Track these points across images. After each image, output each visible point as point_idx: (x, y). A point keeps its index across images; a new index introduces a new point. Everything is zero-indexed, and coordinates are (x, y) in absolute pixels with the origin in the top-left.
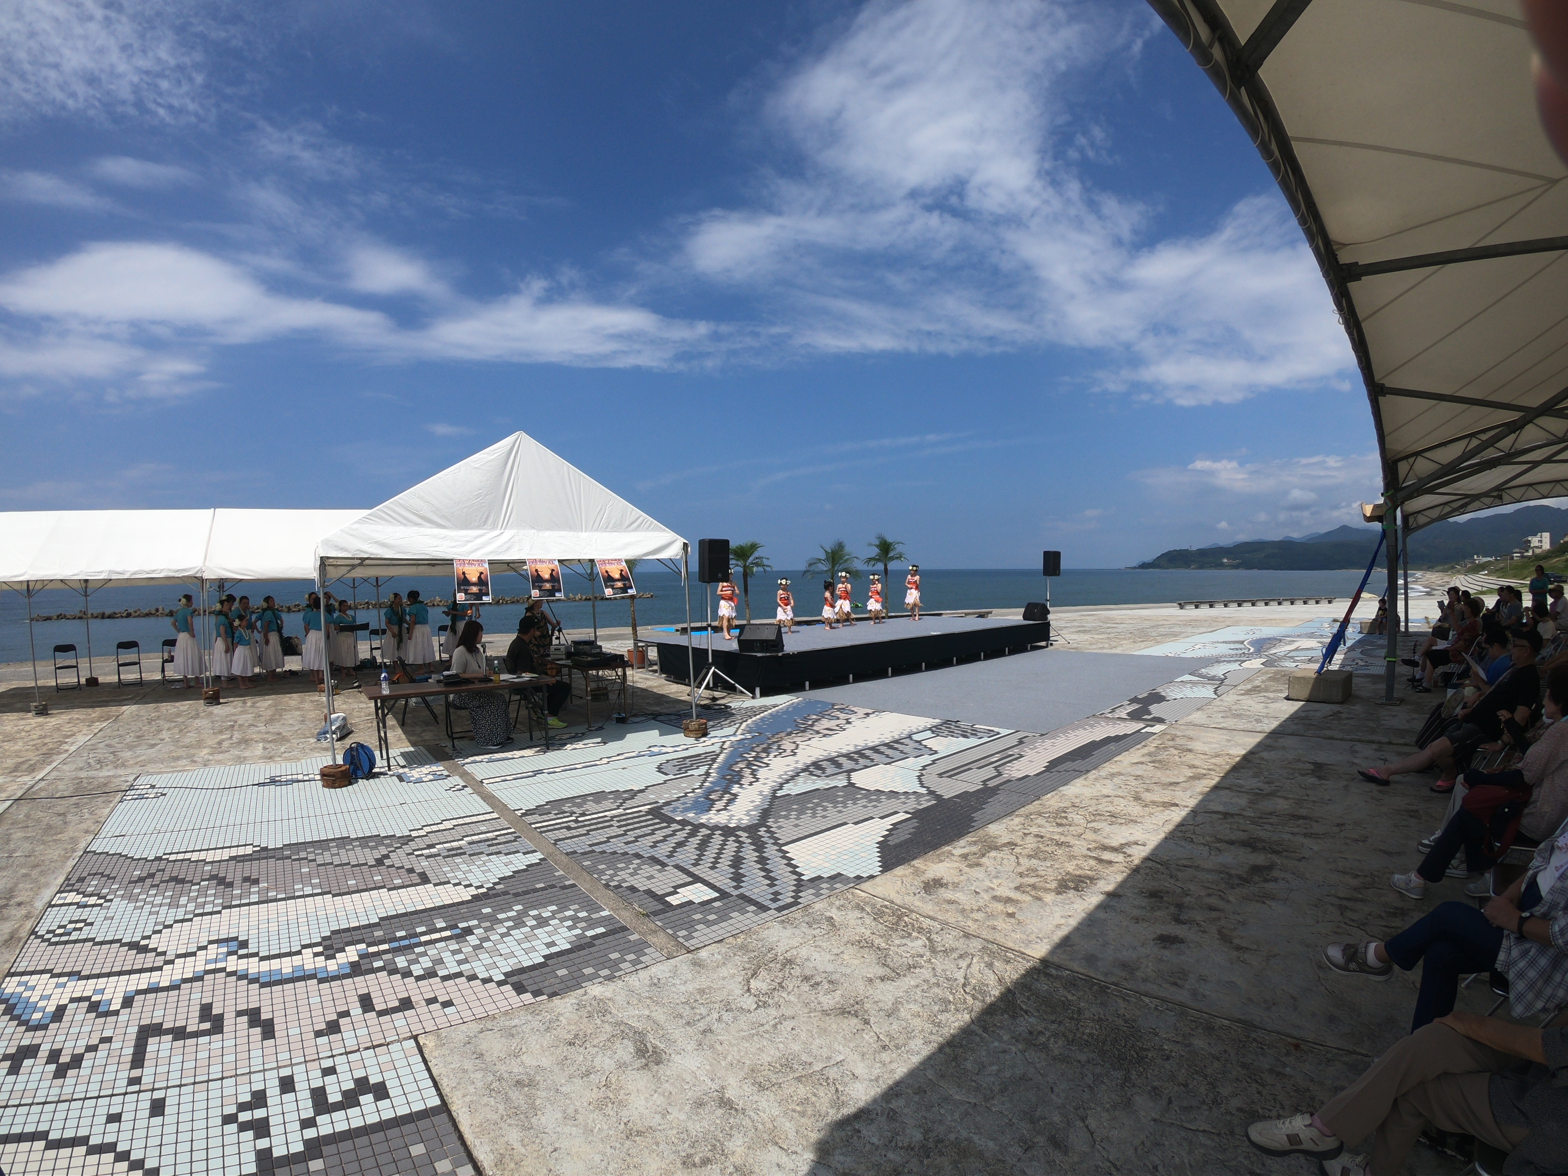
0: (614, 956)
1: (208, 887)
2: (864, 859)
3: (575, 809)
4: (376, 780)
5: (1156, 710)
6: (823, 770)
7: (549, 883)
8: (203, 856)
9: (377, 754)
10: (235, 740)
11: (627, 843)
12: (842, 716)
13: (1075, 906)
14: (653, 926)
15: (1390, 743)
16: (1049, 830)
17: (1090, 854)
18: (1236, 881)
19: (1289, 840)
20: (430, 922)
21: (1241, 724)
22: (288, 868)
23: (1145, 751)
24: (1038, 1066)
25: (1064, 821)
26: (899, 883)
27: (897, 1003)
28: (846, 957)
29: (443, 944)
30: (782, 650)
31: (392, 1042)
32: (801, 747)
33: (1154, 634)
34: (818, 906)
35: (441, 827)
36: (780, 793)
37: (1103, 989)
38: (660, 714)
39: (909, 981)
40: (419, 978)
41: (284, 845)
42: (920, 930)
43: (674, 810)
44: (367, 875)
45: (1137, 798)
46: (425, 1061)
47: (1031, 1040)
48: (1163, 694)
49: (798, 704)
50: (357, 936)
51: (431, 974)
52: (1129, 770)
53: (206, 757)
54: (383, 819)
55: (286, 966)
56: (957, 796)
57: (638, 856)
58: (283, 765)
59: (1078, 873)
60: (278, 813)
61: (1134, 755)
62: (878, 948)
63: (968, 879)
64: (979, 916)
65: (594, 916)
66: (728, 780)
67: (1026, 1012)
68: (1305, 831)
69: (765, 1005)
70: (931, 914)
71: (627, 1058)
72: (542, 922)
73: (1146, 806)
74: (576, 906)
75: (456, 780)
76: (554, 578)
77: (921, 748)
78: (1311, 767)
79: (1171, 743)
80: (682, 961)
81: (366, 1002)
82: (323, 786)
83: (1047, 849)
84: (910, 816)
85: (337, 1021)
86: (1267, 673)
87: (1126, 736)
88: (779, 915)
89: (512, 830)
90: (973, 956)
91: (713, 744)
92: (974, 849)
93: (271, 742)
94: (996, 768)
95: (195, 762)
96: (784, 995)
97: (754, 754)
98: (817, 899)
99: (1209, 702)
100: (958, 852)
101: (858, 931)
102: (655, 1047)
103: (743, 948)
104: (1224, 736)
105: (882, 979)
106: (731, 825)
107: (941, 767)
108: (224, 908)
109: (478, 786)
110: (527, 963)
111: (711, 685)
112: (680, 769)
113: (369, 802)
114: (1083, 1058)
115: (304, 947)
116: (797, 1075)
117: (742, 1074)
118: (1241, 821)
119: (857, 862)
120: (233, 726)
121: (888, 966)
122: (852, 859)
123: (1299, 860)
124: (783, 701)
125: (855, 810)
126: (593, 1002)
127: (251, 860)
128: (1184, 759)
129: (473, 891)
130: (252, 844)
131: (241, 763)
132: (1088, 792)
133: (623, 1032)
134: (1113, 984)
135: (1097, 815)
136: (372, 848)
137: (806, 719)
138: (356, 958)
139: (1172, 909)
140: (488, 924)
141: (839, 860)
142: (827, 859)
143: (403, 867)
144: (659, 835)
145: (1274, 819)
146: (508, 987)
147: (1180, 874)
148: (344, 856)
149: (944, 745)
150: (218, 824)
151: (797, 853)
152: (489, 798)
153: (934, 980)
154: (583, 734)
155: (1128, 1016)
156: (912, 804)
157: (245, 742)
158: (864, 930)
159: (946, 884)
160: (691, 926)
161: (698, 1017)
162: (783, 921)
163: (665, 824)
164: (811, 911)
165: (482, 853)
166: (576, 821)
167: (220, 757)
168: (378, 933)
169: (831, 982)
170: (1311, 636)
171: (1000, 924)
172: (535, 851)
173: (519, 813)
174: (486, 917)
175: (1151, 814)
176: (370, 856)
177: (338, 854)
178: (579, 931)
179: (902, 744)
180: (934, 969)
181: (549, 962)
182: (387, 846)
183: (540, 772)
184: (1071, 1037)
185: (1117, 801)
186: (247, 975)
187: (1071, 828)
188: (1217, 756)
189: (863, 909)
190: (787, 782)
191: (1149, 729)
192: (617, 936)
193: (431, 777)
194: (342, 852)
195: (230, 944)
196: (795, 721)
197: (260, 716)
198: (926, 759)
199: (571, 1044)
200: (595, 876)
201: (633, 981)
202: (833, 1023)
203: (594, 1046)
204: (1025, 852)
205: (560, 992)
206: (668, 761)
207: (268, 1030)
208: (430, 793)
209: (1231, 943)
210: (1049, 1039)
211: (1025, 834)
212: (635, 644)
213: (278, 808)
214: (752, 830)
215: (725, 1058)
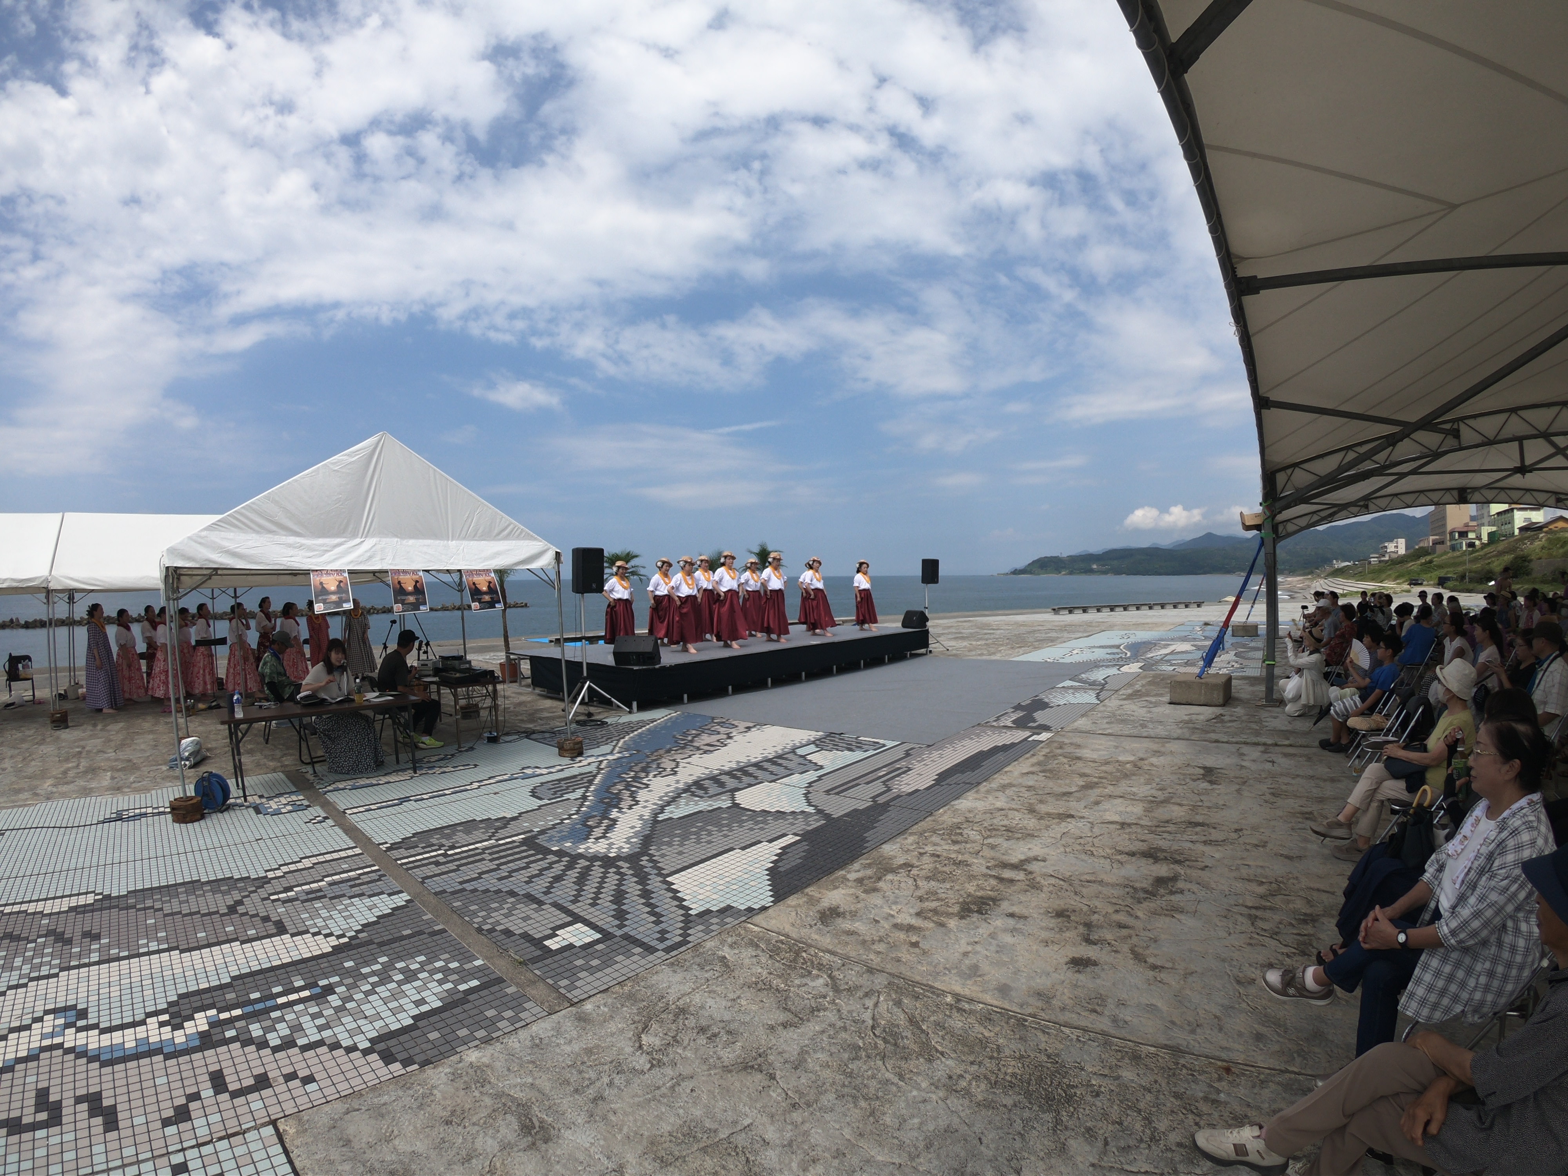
0: (491, 1013)
1: (44, 945)
2: (754, 889)
3: (444, 841)
4: (232, 813)
5: (1041, 717)
6: (705, 789)
7: (417, 929)
8: (40, 906)
9: (231, 783)
10: (81, 768)
11: (500, 879)
12: (722, 730)
13: (981, 931)
14: (530, 975)
15: (1276, 745)
16: (945, 848)
17: (990, 872)
18: (1142, 895)
19: (1190, 849)
20: (287, 981)
21: (1127, 730)
22: (132, 919)
23: (1034, 760)
24: (962, 1114)
25: (960, 838)
26: (794, 914)
27: (803, 1052)
28: (743, 1002)
29: (301, 1007)
30: (659, 662)
31: (248, 1130)
32: (681, 765)
33: (1031, 639)
34: (709, 944)
35: (300, 866)
36: (661, 817)
37: (1021, 1023)
38: (534, 732)
39: (813, 1027)
40: (276, 1049)
41: (129, 892)
42: (820, 967)
43: (550, 839)
44: (218, 926)
45: (1032, 811)
46: (286, 1152)
47: (951, 1084)
48: (1046, 700)
49: (677, 718)
50: (207, 999)
51: (288, 1044)
52: (1020, 780)
53: (50, 789)
54: (237, 856)
55: (129, 1039)
56: (846, 815)
57: (512, 893)
58: (132, 797)
59: (979, 894)
60: (124, 854)
61: (1023, 766)
62: (777, 990)
63: (866, 907)
64: (881, 947)
65: (466, 966)
66: (606, 803)
67: (942, 1054)
68: (1204, 838)
69: (660, 1064)
70: (830, 947)
71: (511, 1137)
72: (410, 976)
73: (1041, 818)
74: (447, 956)
75: (317, 811)
76: (418, 590)
77: (806, 764)
78: (1202, 771)
79: (1059, 751)
80: (564, 1015)
81: (218, 1081)
82: (174, 821)
83: (945, 869)
84: (798, 838)
85: (186, 1105)
86: (1145, 677)
87: (1013, 745)
88: (668, 956)
89: (376, 868)
90: (879, 993)
91: (589, 764)
92: (869, 872)
93: (118, 770)
94: (884, 782)
95: (36, 794)
96: (680, 1051)
97: (632, 774)
98: (708, 937)
99: (1093, 708)
100: (852, 876)
101: (754, 971)
102: (542, 1121)
103: (631, 997)
104: (1110, 742)
105: (785, 1025)
106: (611, 855)
107: (828, 784)
108: (62, 969)
109: (339, 818)
110: (395, 1027)
111: (586, 700)
112: (555, 793)
113: (222, 838)
114: (1009, 1101)
115: (149, 1015)
116: (702, 1145)
117: (640, 1149)
118: (1139, 830)
119: (748, 892)
120: (80, 753)
121: (789, 1010)
122: (741, 889)
123: (1203, 869)
124: (660, 715)
125: (741, 833)
126: (470, 1071)
127: (93, 911)
128: (1074, 768)
129: (333, 941)
130: (93, 892)
131: (86, 796)
132: (980, 805)
133: (505, 1105)
134: (1030, 1015)
135: (992, 830)
136: (224, 893)
137: (685, 734)
138: (206, 1027)
139: (1081, 929)
140: (350, 981)
141: (727, 890)
142: (715, 891)
143: (257, 915)
144: (534, 869)
145: (1172, 828)
146: (374, 1057)
147: (1085, 891)
148: (194, 904)
149: (829, 760)
150: (58, 869)
151: (683, 884)
152: (352, 831)
153: (840, 1024)
154: (453, 755)
155: (1050, 1051)
156: (800, 826)
157: (93, 771)
158: (760, 970)
159: (844, 913)
160: (572, 974)
161: (587, 1083)
162: (672, 964)
163: (541, 856)
164: (701, 950)
165: (344, 895)
166: (445, 855)
167: (65, 788)
168: (231, 996)
169: (729, 1032)
170: (1184, 639)
171: (905, 955)
172: (401, 892)
173: (383, 847)
174: (348, 972)
175: (1047, 827)
176: (221, 903)
177: (187, 901)
178: (450, 986)
179: (786, 759)
180: (839, 1011)
181: (420, 1024)
182: (240, 890)
183: (407, 799)
184: (993, 1079)
185: (1011, 814)
186: (86, 1051)
187: (968, 846)
188: (1107, 763)
189: (757, 946)
190: (668, 804)
191: (1035, 737)
192: (493, 989)
193: (289, 808)
194: (192, 898)
195: (69, 1013)
196: (674, 737)
197: (110, 741)
198: (812, 775)
199: (448, 1123)
200: (467, 919)
201: (513, 1042)
202: (735, 1081)
203: (474, 1124)
204: (922, 873)
205: (433, 1060)
206: (542, 784)
207: (111, 1121)
208: (289, 827)
209: (1145, 962)
210: (970, 1083)
211: (921, 854)
212: (508, 658)
213: (124, 848)
214: (633, 859)
215: (621, 1130)
